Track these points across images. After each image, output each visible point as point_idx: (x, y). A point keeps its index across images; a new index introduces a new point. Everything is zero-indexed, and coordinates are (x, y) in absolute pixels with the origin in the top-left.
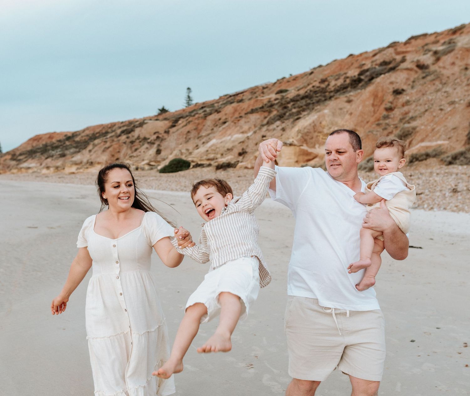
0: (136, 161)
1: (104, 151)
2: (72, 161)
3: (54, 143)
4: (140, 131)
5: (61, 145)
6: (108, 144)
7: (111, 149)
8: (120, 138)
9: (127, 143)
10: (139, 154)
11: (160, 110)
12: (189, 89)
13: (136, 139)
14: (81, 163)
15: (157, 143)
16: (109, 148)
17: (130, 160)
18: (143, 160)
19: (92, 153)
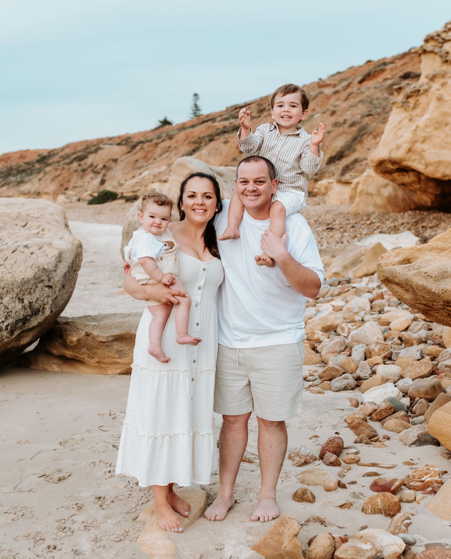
0: (80, 192)
1: (53, 180)
2: (19, 191)
3: (21, 166)
4: (94, 157)
5: (29, 169)
6: (58, 172)
7: (60, 178)
8: (71, 166)
9: (79, 171)
10: (83, 184)
11: (161, 122)
12: (196, 95)
13: (88, 167)
14: (29, 193)
15: (103, 172)
16: (58, 176)
17: (73, 191)
18: (86, 191)
19: (42, 182)
